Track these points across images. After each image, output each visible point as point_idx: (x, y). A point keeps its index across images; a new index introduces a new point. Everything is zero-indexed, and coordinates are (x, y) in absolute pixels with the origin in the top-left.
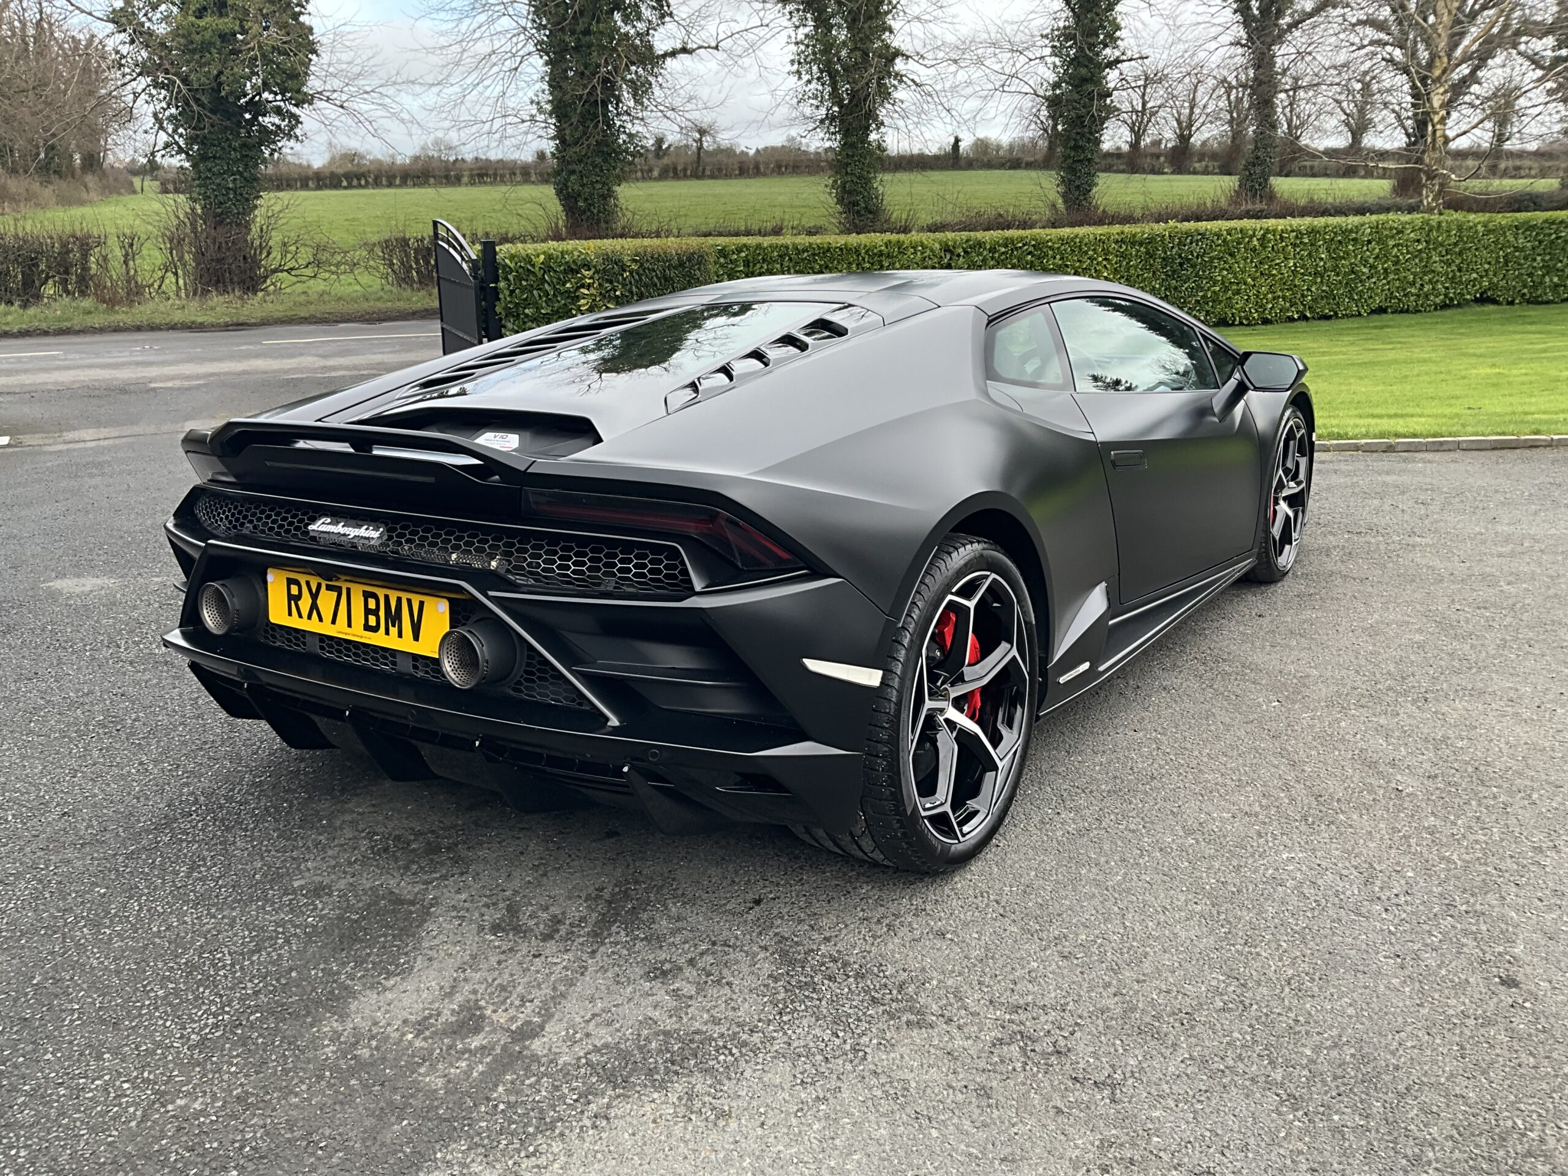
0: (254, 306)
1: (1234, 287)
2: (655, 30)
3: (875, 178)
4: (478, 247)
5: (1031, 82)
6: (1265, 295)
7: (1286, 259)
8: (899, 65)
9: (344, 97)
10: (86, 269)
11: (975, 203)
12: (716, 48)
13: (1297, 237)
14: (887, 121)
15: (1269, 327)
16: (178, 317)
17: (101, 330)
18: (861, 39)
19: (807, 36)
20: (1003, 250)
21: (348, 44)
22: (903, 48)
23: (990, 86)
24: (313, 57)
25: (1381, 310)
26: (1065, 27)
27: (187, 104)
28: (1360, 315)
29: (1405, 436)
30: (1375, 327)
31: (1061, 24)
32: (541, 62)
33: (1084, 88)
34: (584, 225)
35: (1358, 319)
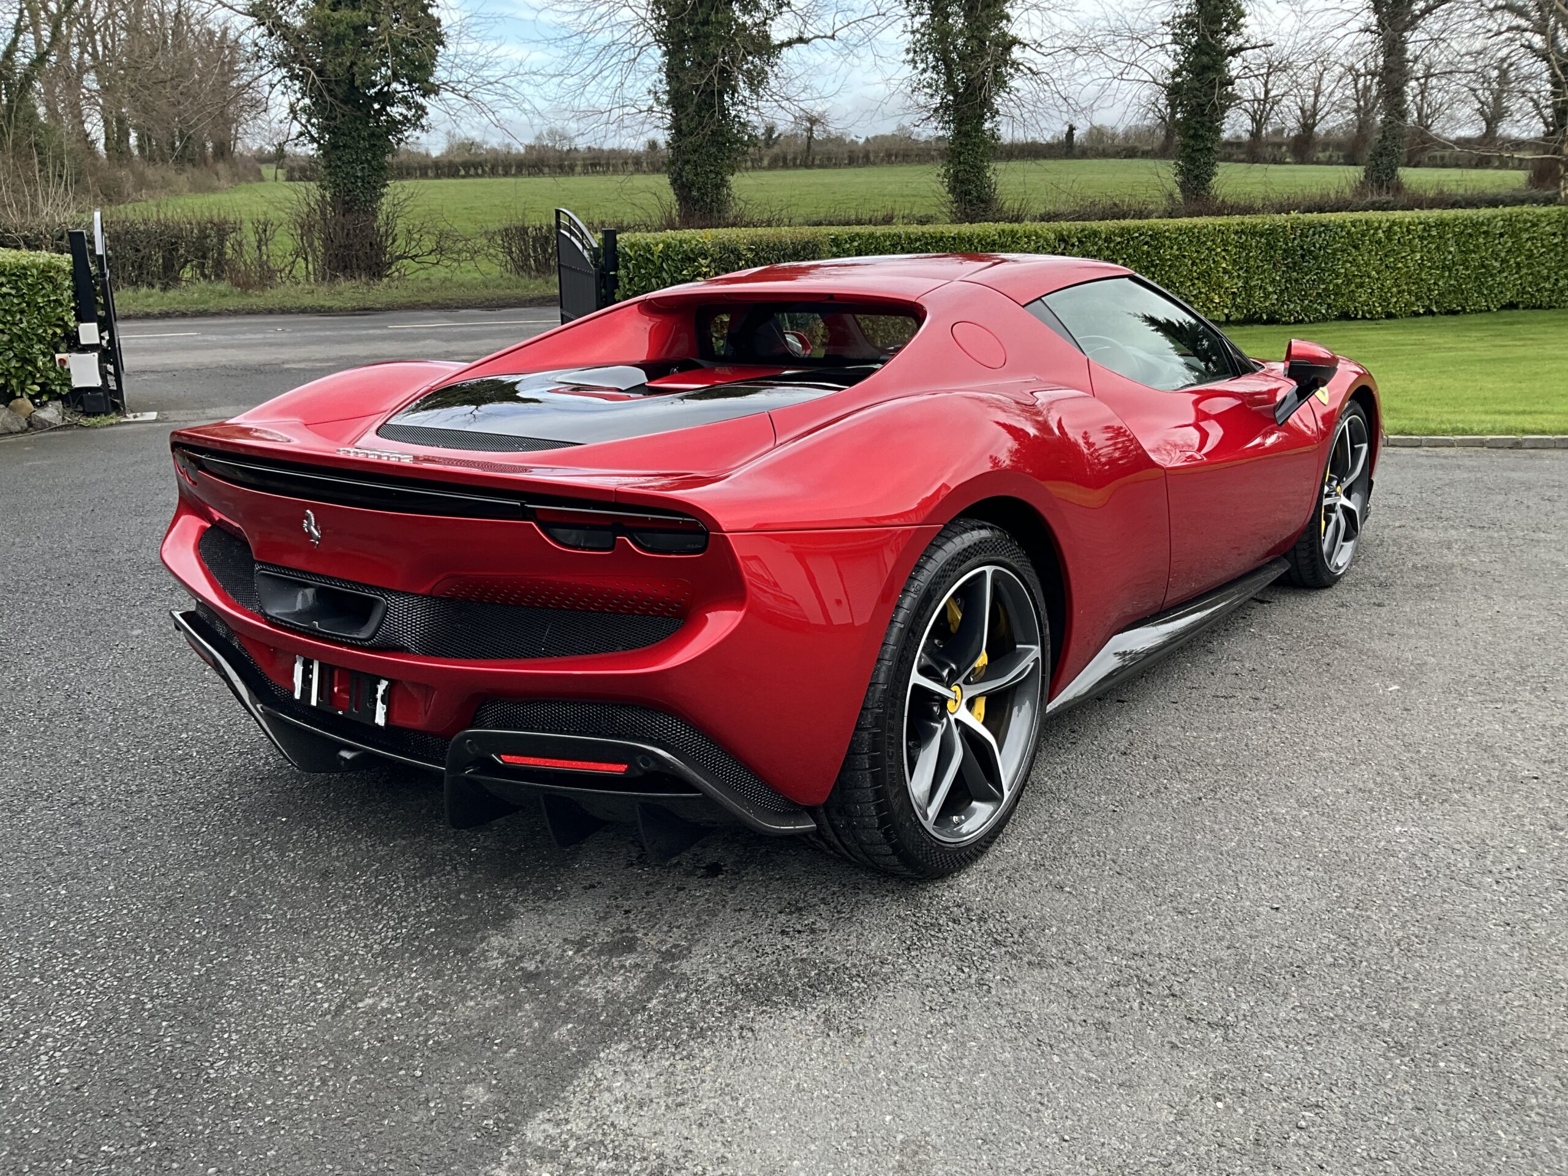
0: (380, 291)
1: (1358, 280)
2: (772, 20)
3: (988, 167)
4: (600, 235)
5: (1150, 70)
6: (1389, 289)
7: (1413, 252)
8: (1016, 53)
9: (469, 89)
10: (221, 254)
11: (1090, 192)
12: (833, 37)
13: (1424, 230)
14: (1001, 110)
15: (1393, 321)
16: (308, 301)
17: (236, 313)
18: (978, 28)
19: (923, 24)
20: (1119, 239)
21: (473, 35)
22: (1021, 36)
23: (1109, 74)
24: (440, 48)
25: (1512, 306)
26: (1187, 15)
27: (321, 95)
28: (1489, 310)
29: (1533, 433)
30: (1505, 323)
31: (1183, 11)
32: (659, 52)
33: (1206, 75)
34: (698, 214)
35: (1487, 315)
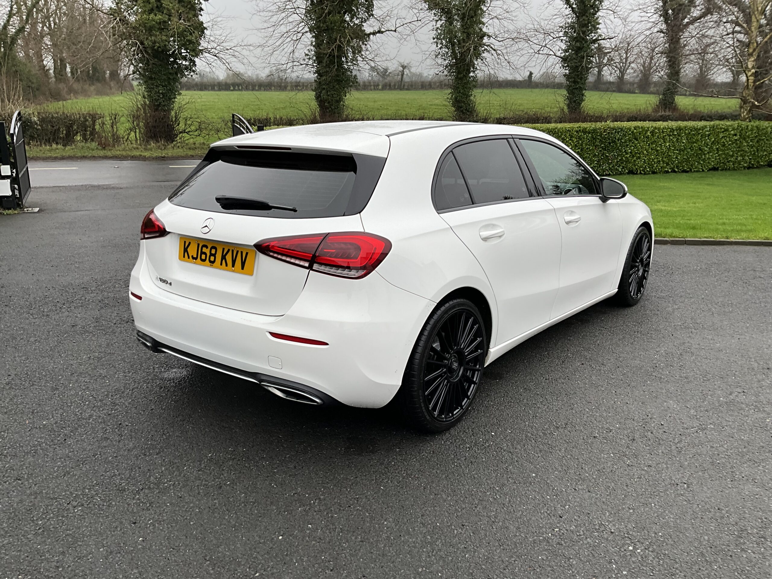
0: (170, 149)
1: (637, 155)
2: (365, 23)
3: (472, 95)
5: (553, 50)
6: (653, 160)
7: (665, 142)
8: (486, 40)
9: (217, 52)
10: (94, 129)
12: (395, 31)
14: (478, 68)
16: (134, 153)
17: (98, 158)
19: (441, 26)
21: (220, 26)
22: (488, 32)
23: (533, 51)
25: (715, 169)
26: (571, 23)
27: (143, 54)
28: (703, 171)
31: (569, 21)
32: (311, 36)
33: (580, 52)
34: (328, 114)
35: (703, 173)
